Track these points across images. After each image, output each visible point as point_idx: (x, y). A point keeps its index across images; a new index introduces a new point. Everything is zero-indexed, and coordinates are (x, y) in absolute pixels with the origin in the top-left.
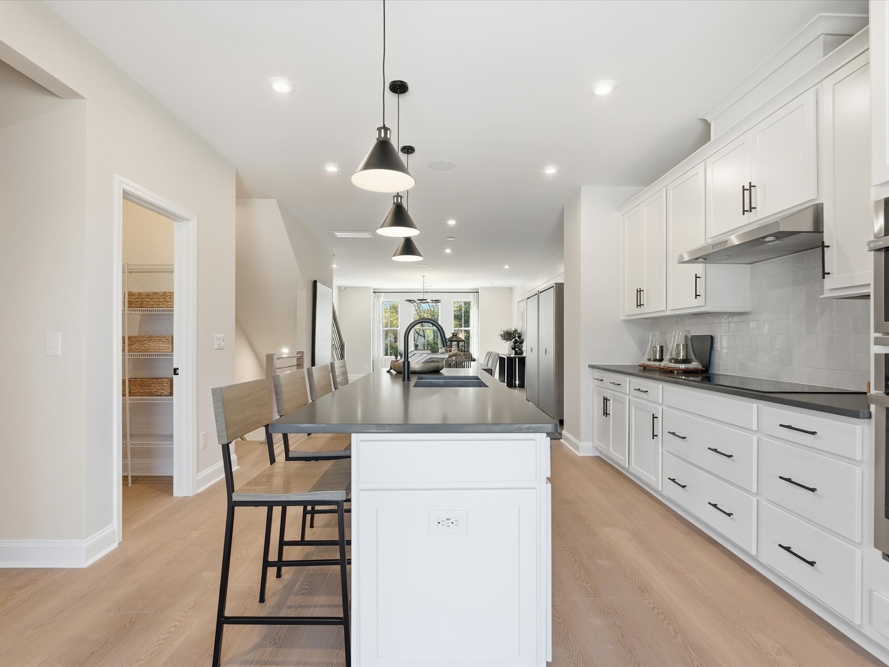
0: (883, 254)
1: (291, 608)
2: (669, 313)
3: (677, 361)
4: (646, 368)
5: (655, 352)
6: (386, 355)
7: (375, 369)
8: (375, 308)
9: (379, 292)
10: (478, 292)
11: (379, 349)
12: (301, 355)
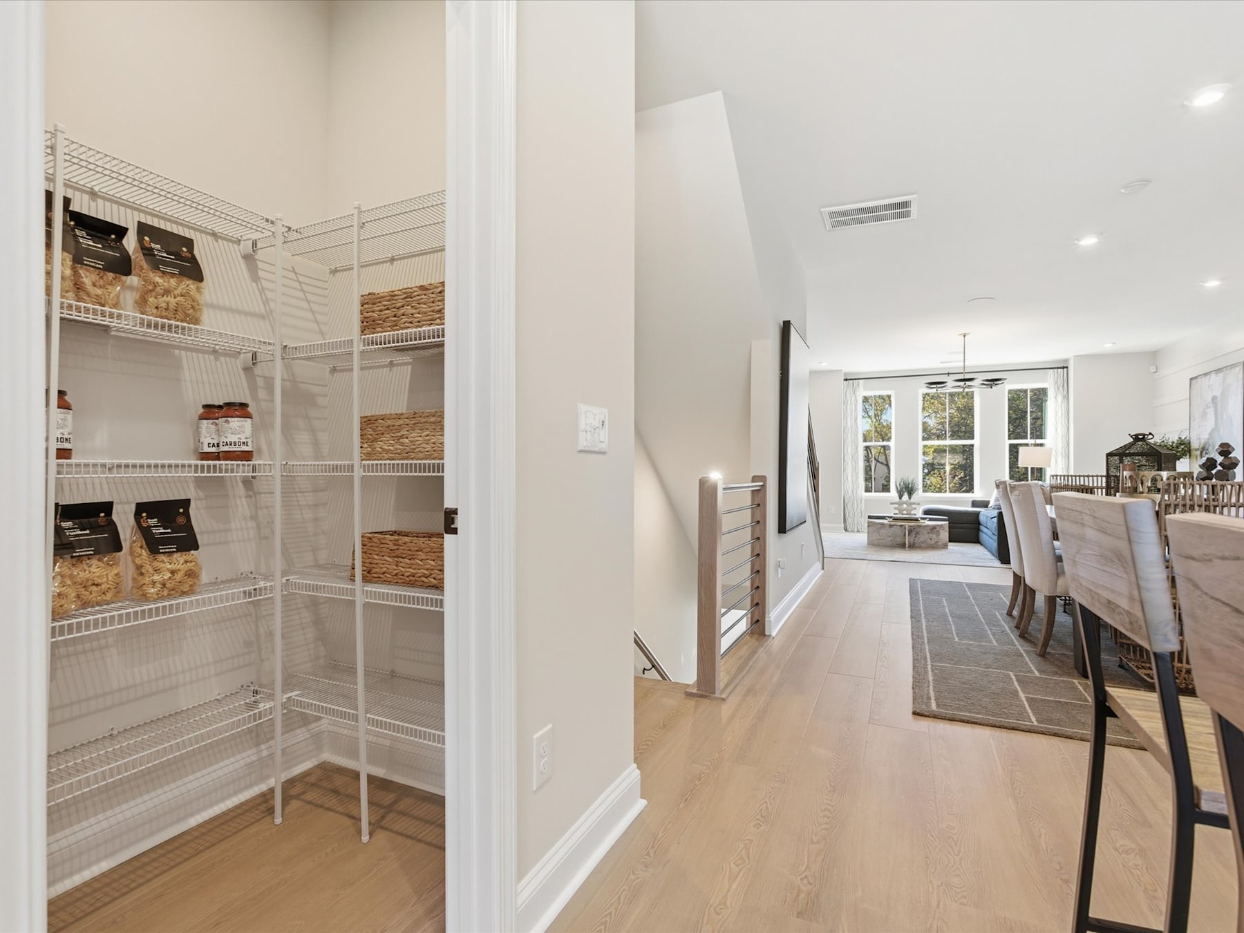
6: (868, 490)
7: (847, 515)
8: (848, 407)
9: (855, 379)
10: (1067, 367)
11: (854, 479)
12: (761, 484)
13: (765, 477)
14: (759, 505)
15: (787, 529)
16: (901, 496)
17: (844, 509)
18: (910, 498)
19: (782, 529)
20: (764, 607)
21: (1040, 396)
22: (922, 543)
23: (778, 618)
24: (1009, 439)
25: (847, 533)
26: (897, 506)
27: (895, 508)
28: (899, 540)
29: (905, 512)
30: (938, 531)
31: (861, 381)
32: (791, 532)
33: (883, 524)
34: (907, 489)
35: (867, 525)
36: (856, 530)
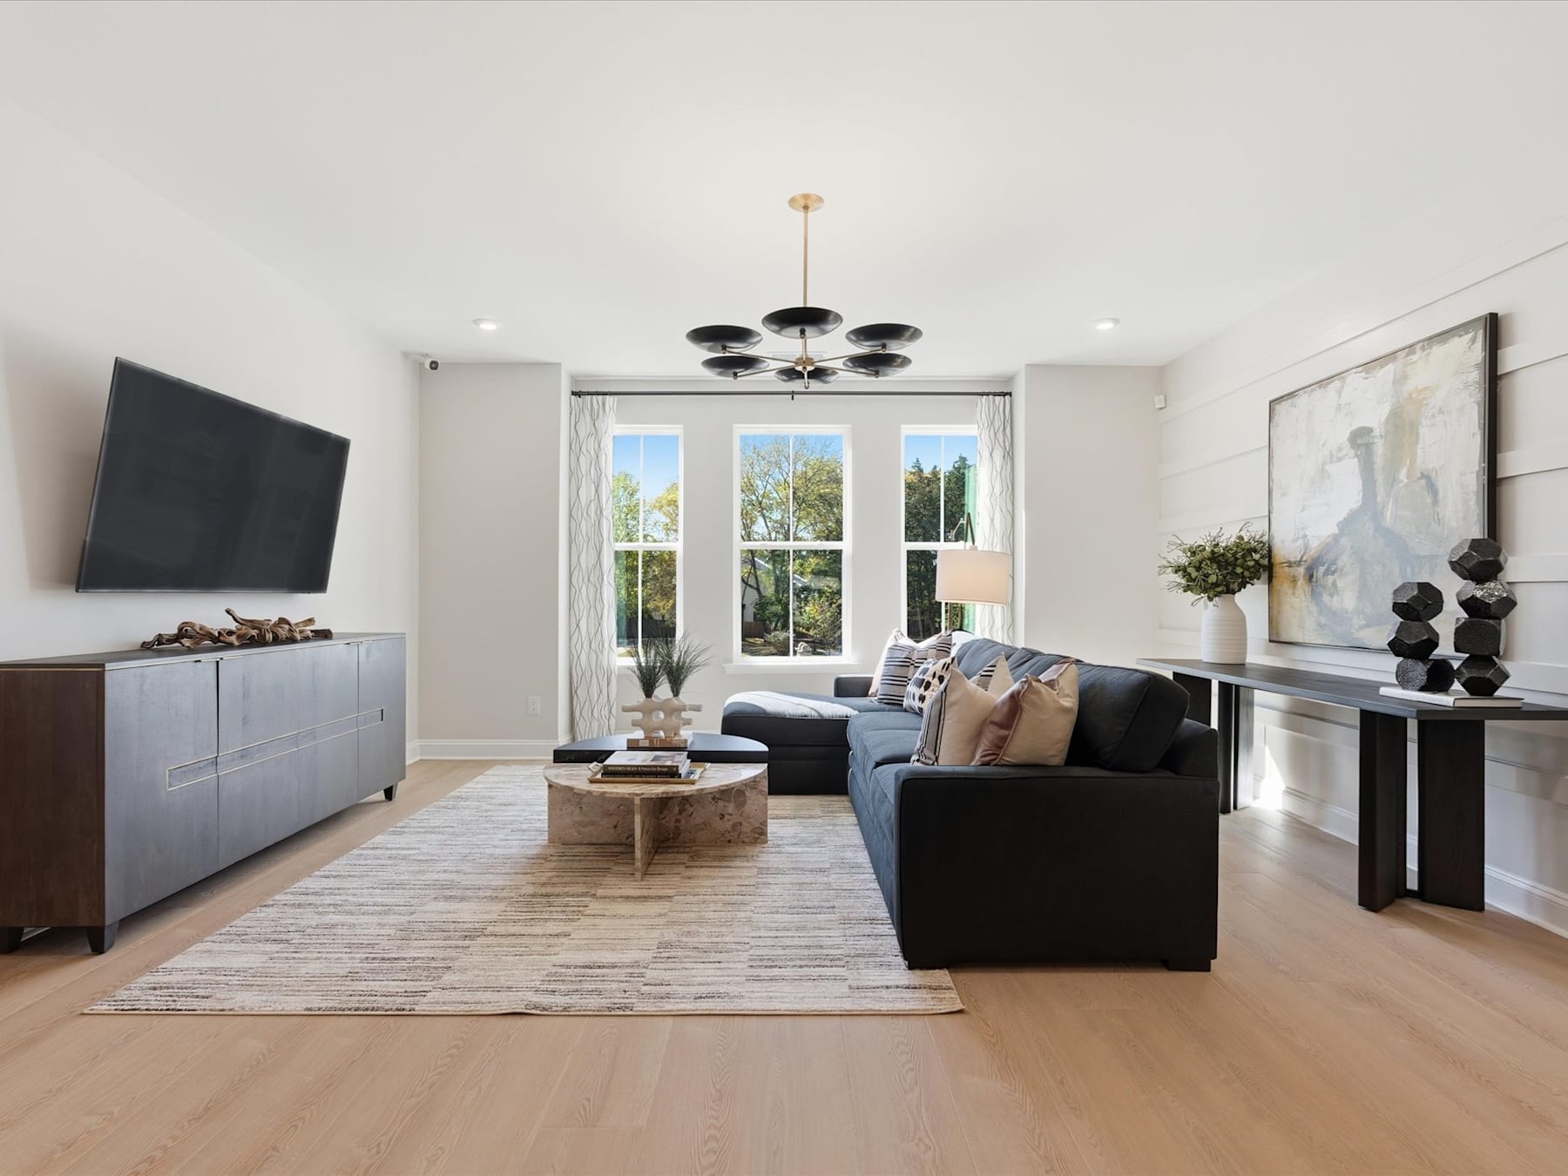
7: (577, 714)
9: (597, 394)
10: (1010, 394)
11: (593, 629)
18: (676, 693)
24: (908, 539)
26: (638, 716)
27: (635, 724)
29: (659, 735)
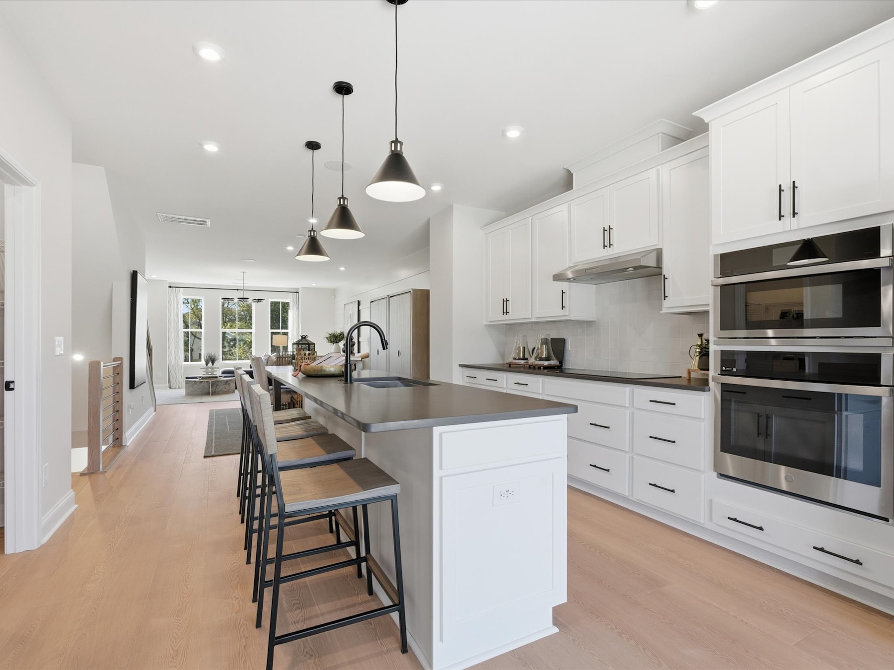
0: (719, 287)
1: (298, 623)
2: (534, 320)
3: (541, 359)
4: (511, 365)
5: (519, 351)
6: (186, 360)
7: (171, 378)
8: (172, 306)
9: (177, 287)
10: (298, 292)
11: (176, 354)
12: (120, 362)
13: (122, 358)
14: (118, 374)
15: (135, 386)
16: (207, 364)
17: (169, 373)
18: (213, 365)
19: (132, 386)
20: (122, 430)
21: (286, 306)
22: (220, 391)
23: (130, 437)
24: (271, 329)
25: (171, 390)
26: (204, 370)
27: (203, 371)
28: (206, 391)
29: (210, 373)
30: (229, 383)
31: (181, 289)
32: (137, 388)
33: (195, 382)
34: (212, 360)
35: (185, 383)
36: (177, 387)
